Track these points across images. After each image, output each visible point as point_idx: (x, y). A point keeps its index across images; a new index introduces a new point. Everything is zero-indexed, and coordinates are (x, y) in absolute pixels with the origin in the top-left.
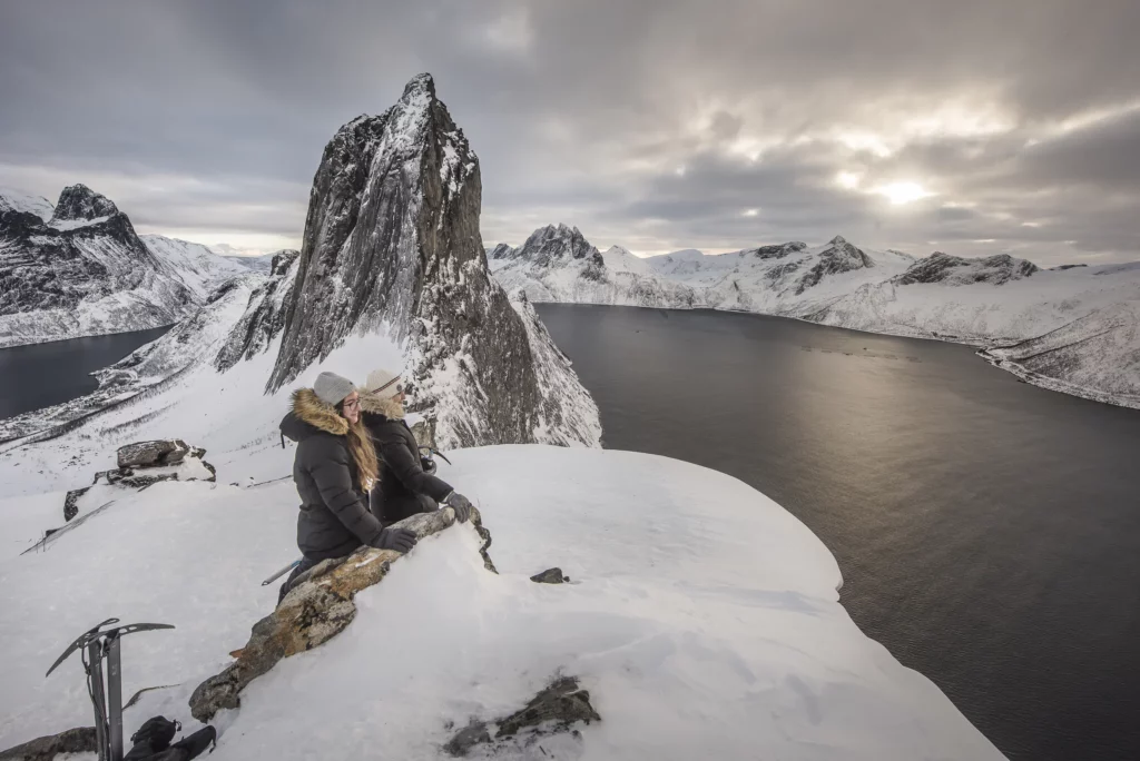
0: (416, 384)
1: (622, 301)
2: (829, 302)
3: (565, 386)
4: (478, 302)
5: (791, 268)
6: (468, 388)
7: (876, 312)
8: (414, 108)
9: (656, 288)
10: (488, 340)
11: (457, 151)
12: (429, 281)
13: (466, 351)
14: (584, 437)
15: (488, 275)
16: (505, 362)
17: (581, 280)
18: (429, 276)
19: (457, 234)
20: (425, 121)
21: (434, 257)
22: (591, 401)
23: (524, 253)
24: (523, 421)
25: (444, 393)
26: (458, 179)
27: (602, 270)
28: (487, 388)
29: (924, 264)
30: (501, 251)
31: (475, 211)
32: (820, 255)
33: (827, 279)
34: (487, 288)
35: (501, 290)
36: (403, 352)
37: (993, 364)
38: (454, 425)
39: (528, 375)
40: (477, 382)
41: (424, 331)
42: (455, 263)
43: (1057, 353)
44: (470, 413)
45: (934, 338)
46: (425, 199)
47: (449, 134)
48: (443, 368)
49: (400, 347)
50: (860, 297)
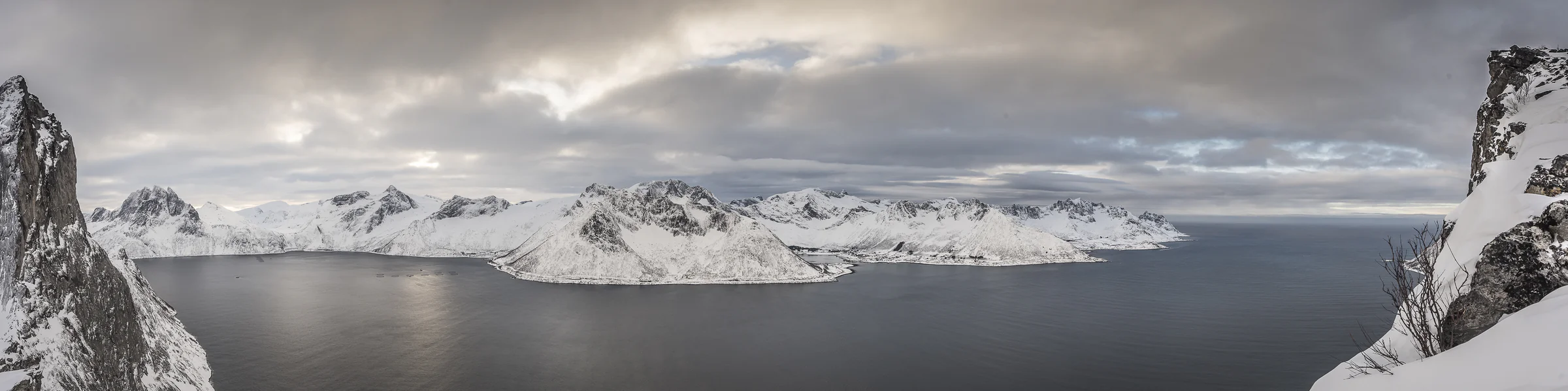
0: (21, 342)
1: (219, 251)
2: (392, 237)
3: (171, 335)
4: (80, 264)
5: (360, 212)
6: (73, 344)
7: (424, 241)
8: (9, 103)
9: (250, 237)
10: (91, 298)
11: (50, 132)
12: (31, 247)
13: (69, 310)
14: (193, 379)
15: (88, 237)
16: (109, 317)
17: (180, 234)
18: (30, 243)
19: (55, 202)
20: (19, 111)
21: (34, 225)
22: (198, 346)
23: (121, 214)
24: (131, 371)
25: (49, 349)
26: (53, 155)
27: (198, 224)
28: (92, 343)
29: (449, 205)
30: (98, 215)
31: (72, 181)
32: (380, 200)
33: (388, 218)
34: (87, 249)
35: (101, 250)
36: (7, 313)
37: (498, 269)
38: (60, 379)
39: (134, 327)
40: (82, 338)
41: (27, 293)
42: (54, 229)
43: (528, 257)
44: (76, 367)
45: (463, 256)
46: (24, 175)
47: (43, 119)
48: (47, 327)
49: (4, 309)
50: (412, 231)
